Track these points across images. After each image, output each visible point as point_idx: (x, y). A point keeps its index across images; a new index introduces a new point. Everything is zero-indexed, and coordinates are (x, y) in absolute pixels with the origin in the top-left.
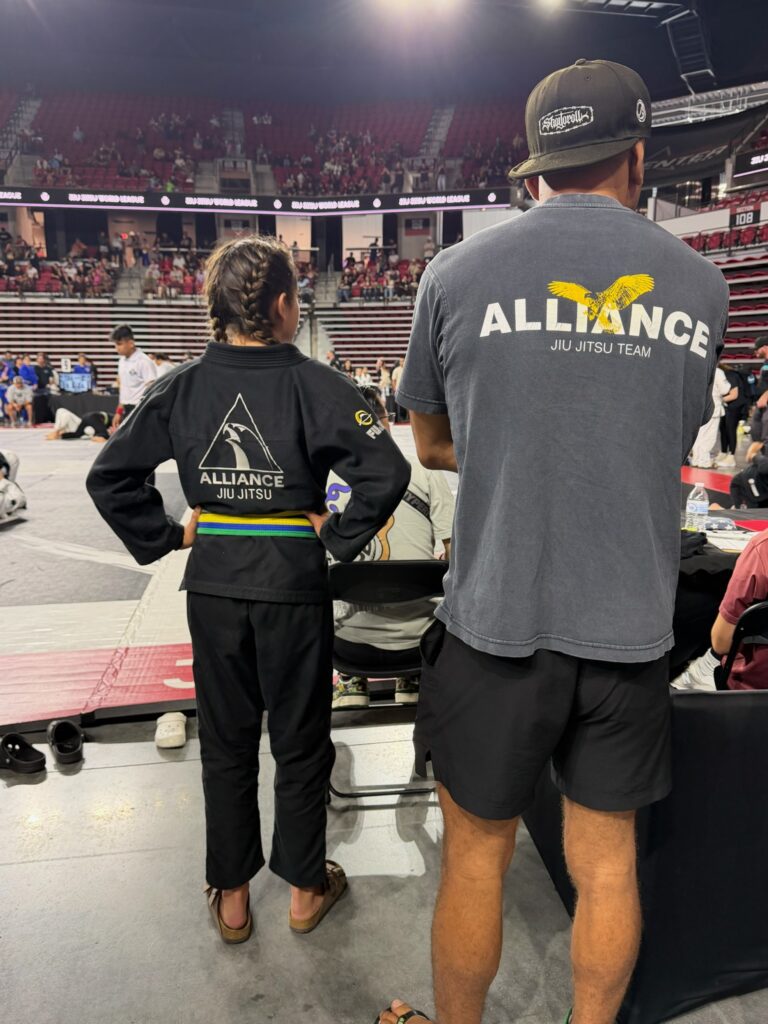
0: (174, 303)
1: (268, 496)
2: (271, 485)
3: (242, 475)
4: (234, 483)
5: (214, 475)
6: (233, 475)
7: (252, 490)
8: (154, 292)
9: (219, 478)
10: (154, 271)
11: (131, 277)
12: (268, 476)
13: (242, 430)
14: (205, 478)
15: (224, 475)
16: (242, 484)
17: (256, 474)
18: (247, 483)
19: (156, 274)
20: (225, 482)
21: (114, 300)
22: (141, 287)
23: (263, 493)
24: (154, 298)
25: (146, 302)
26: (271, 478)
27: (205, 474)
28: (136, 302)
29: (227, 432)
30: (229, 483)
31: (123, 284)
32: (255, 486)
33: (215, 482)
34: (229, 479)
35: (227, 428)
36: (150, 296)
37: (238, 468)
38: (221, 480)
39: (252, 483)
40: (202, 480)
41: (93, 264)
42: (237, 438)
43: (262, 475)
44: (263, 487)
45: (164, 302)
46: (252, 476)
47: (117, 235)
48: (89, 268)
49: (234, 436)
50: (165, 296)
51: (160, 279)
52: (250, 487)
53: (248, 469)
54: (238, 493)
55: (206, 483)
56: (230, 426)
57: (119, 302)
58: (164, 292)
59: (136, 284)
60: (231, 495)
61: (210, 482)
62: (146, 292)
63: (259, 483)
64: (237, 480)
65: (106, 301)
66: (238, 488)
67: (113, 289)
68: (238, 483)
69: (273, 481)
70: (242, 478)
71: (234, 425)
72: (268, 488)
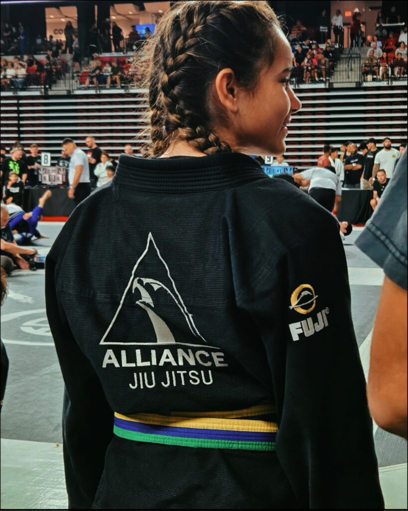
0: (395, 83)
1: (208, 380)
2: (209, 364)
3: (167, 352)
4: (154, 363)
5: (123, 353)
6: (153, 352)
7: (182, 373)
8: (374, 73)
9: (131, 358)
10: (376, 49)
11: (351, 58)
12: (203, 352)
13: (156, 287)
14: (109, 358)
15: (138, 352)
16: (167, 364)
17: (185, 349)
18: (174, 364)
19: (379, 52)
20: (140, 363)
21: (331, 84)
22: (361, 68)
23: (200, 376)
24: (374, 80)
25: (365, 85)
26: (207, 355)
27: (110, 352)
28: (354, 85)
29: (137, 289)
30: (147, 364)
31: (342, 66)
32: (187, 366)
33: (125, 364)
34: (146, 357)
35: (136, 285)
36: (369, 77)
37: (159, 343)
38: (135, 361)
39: (181, 363)
40: (106, 361)
41: (310, 45)
42: (149, 301)
43: (194, 350)
44: (198, 367)
45: (384, 84)
46: (180, 352)
47: (339, 13)
48: (307, 50)
49: (146, 297)
50: (386, 77)
51: (382, 58)
52: (179, 368)
53: (173, 342)
54: (161, 378)
55: (111, 366)
56: (140, 282)
57: (335, 86)
58: (386, 72)
59: (356, 66)
60: (150, 383)
61: (117, 365)
62: (365, 73)
63: (192, 362)
64: (159, 358)
65: (322, 86)
66: (160, 371)
67: (330, 72)
68: (161, 364)
69: (211, 359)
70: (167, 356)
71: (146, 281)
72: (206, 369)
